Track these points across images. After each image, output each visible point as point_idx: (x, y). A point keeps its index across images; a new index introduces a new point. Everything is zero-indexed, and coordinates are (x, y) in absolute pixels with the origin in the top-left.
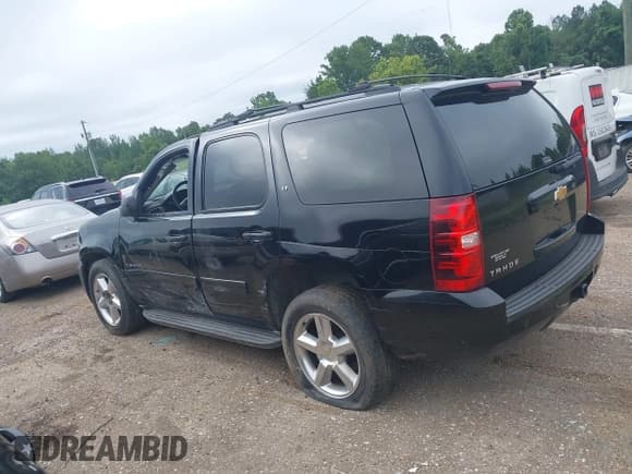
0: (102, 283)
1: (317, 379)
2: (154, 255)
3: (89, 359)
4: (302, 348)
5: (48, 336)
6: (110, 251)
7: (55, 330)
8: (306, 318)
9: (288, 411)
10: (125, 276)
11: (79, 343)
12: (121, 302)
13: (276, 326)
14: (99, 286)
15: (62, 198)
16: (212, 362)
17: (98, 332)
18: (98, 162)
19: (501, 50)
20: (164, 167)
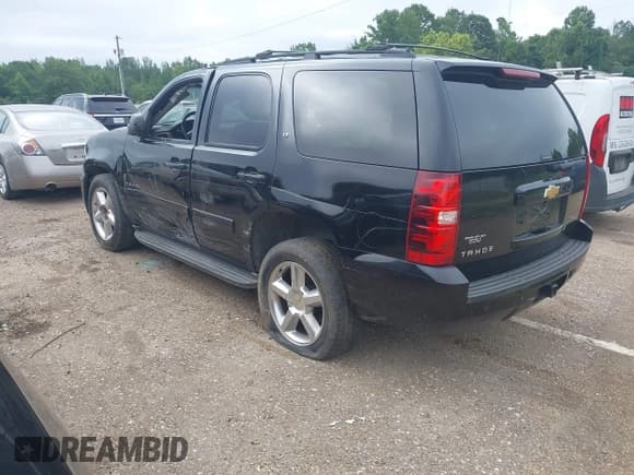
0: (101, 198)
1: (283, 325)
2: (152, 177)
3: (76, 267)
4: (276, 294)
5: (42, 238)
6: (113, 167)
7: (50, 234)
8: (284, 266)
9: (250, 348)
10: (123, 193)
11: (69, 251)
12: (116, 219)
13: (255, 268)
14: (98, 200)
15: (82, 109)
16: (191, 291)
17: (90, 245)
18: (125, 82)
19: (555, 45)
20: (178, 93)
